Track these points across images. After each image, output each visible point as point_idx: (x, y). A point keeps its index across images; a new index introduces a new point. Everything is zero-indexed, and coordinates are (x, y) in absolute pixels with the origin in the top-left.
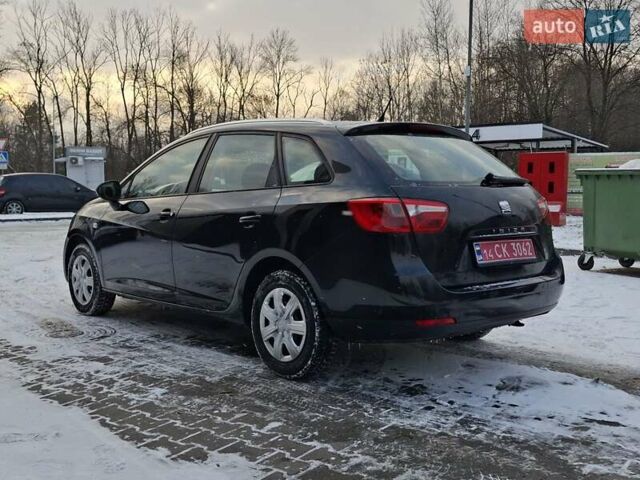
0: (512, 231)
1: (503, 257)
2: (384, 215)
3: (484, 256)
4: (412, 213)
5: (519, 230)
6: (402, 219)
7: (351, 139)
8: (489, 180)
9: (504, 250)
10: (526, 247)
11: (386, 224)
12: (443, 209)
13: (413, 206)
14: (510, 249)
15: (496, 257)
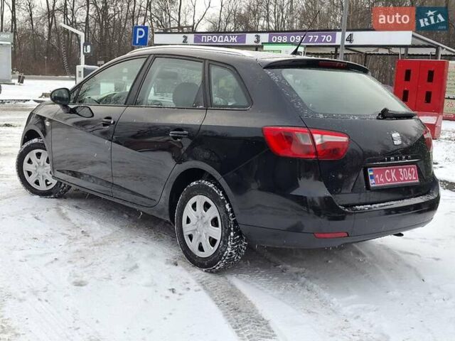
0: (401, 159)
1: (391, 181)
2: (294, 142)
3: (376, 180)
4: (318, 142)
5: (407, 158)
6: (309, 146)
7: (269, 72)
8: (385, 115)
9: (393, 175)
10: (411, 172)
11: (295, 151)
12: (344, 139)
13: (319, 136)
14: (398, 174)
15: (386, 181)
